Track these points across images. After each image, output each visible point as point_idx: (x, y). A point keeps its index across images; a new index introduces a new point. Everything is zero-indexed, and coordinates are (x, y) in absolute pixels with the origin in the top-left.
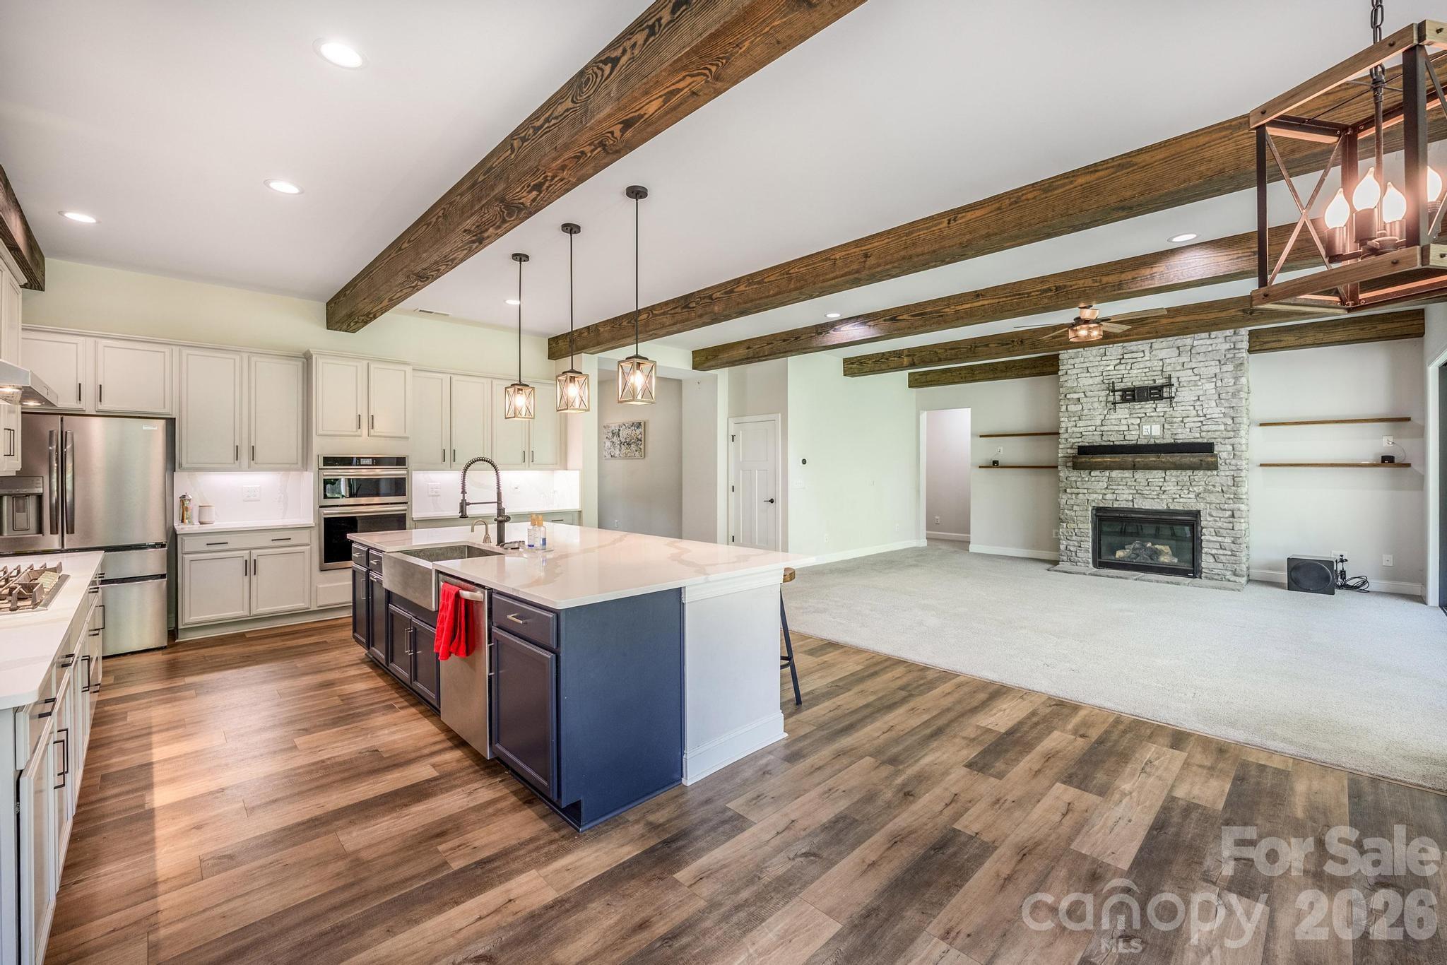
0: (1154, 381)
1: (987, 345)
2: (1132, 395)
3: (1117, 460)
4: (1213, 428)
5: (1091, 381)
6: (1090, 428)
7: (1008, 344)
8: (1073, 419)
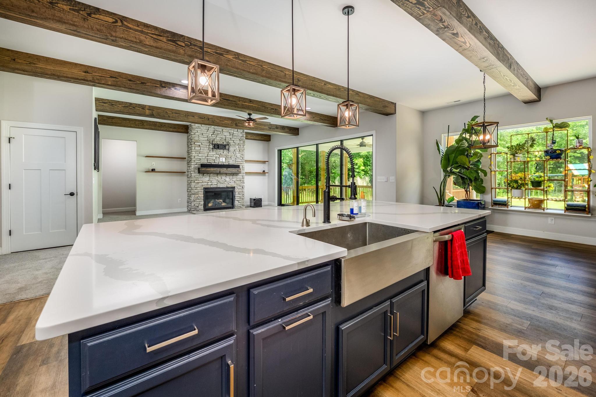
0: (223, 143)
1: (193, 116)
2: (217, 147)
3: (215, 170)
4: (239, 160)
5: (204, 139)
6: (204, 157)
7: (203, 118)
8: (197, 153)
